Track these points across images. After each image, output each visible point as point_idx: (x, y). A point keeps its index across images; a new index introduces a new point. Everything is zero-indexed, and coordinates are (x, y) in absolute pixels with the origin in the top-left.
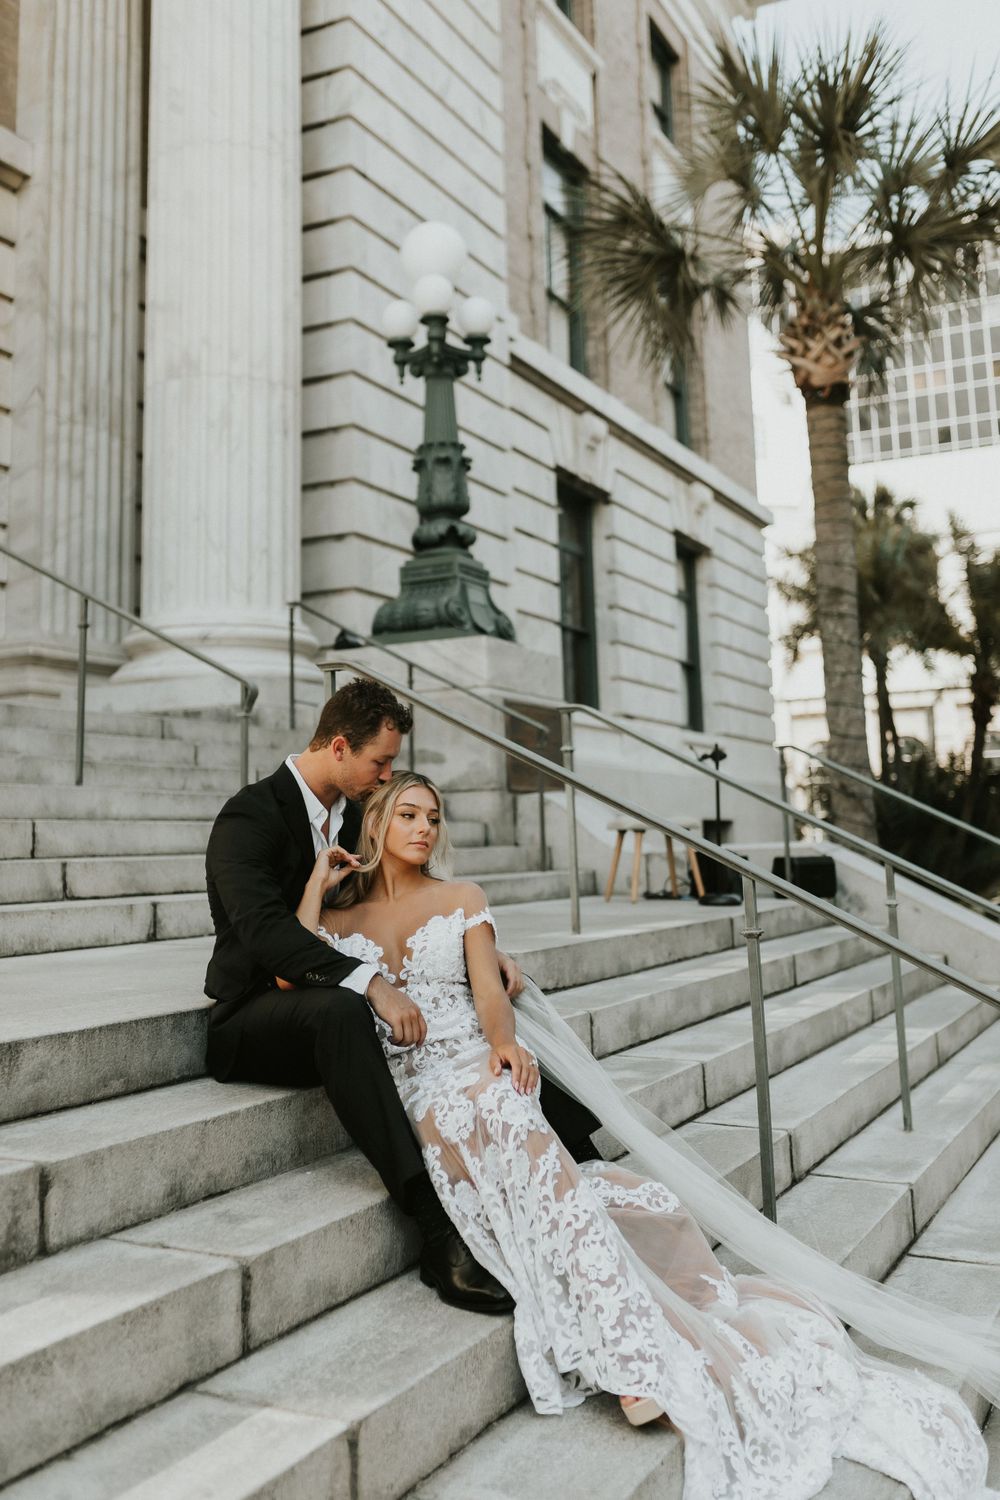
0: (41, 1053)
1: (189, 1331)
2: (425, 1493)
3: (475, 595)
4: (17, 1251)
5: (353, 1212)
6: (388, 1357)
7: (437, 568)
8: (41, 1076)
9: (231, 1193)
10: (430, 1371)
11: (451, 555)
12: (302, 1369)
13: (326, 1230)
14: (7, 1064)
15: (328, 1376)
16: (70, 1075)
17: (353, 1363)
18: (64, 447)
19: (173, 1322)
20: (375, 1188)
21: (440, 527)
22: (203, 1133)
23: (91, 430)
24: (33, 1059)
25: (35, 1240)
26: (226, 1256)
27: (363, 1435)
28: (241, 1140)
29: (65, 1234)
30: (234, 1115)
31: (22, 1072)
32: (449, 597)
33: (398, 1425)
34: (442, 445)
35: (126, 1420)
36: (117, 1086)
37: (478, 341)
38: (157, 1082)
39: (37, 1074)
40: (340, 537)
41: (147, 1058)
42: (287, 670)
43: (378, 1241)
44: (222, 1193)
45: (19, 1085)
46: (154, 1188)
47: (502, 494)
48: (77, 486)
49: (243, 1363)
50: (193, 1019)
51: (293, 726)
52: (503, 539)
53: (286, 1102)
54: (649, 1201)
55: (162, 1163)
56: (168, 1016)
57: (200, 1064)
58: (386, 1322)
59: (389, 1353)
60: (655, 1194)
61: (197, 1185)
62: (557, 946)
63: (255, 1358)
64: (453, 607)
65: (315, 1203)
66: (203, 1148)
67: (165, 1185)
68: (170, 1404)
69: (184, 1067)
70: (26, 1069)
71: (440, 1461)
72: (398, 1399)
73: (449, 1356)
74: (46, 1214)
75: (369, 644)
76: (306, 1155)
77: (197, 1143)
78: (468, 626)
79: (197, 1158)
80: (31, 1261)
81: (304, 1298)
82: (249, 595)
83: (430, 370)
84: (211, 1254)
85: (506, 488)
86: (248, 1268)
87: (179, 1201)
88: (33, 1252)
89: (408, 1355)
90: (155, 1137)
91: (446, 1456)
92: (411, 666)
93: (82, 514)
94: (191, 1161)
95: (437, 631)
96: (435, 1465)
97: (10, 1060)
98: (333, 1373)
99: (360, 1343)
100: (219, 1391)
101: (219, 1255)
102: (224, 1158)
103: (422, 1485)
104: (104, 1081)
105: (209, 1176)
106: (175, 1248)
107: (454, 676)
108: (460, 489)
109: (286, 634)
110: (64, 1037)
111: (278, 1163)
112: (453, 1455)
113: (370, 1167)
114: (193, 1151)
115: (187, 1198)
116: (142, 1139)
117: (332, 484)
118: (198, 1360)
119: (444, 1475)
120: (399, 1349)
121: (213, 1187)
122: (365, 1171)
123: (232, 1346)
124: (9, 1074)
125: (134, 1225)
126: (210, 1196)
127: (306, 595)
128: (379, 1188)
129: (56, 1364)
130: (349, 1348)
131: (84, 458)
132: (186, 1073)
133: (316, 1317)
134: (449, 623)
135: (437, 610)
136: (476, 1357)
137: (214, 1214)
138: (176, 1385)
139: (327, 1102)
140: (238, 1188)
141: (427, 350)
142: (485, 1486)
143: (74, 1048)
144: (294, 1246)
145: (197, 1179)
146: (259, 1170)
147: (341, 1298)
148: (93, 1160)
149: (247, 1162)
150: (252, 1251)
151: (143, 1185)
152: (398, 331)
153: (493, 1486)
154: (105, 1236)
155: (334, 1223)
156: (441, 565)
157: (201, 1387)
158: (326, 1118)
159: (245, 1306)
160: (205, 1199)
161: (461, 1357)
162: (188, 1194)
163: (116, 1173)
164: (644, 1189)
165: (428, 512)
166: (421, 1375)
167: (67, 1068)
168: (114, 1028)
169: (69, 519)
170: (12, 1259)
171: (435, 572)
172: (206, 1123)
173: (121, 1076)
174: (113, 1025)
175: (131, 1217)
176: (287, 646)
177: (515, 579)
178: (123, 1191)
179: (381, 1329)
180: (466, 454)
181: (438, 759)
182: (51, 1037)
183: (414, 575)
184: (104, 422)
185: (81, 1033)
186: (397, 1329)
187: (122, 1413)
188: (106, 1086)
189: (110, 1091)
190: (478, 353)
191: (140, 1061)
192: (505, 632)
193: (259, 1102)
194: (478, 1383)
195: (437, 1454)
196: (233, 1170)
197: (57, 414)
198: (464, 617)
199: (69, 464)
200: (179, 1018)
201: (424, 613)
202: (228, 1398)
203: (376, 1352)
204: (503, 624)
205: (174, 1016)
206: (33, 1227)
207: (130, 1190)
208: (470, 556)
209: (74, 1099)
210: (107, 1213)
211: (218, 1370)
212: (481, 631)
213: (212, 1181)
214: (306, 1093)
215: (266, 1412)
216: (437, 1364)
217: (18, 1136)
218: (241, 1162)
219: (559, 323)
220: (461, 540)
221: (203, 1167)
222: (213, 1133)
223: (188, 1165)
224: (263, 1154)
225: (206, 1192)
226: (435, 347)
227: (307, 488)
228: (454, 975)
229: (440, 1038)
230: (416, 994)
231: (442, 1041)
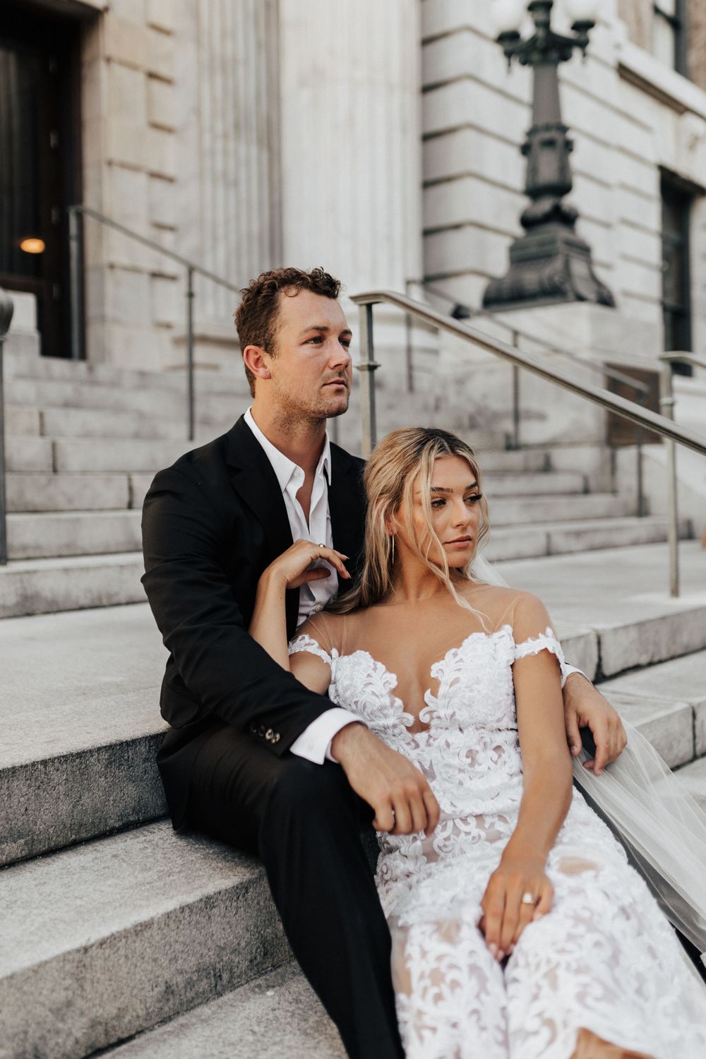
3: (578, 268)
7: (542, 244)
11: (558, 232)
21: (546, 205)
22: (82, 965)
28: (155, 960)
32: (552, 270)
34: (548, 128)
37: (583, 26)
40: (457, 227)
42: (404, 342)
44: (121, 1042)
47: (608, 186)
51: (411, 388)
52: (607, 226)
53: (241, 890)
61: (70, 1042)
62: (653, 617)
64: (557, 278)
66: (82, 987)
69: (129, 811)
75: (479, 314)
78: (570, 295)
79: (69, 1004)
83: (535, 57)
85: (612, 178)
92: (516, 334)
95: (542, 301)
105: (94, 1024)
107: (556, 341)
108: (564, 168)
111: (225, 976)
114: (61, 996)
117: (449, 180)
127: (427, 279)
134: (553, 293)
135: (541, 283)
140: (151, 1029)
141: (534, 40)
145: (69, 1034)
146: (190, 995)
149: (168, 987)
152: (507, 24)
156: (545, 241)
165: (534, 192)
171: (542, 248)
176: (405, 320)
177: (618, 262)
180: (570, 135)
181: (541, 417)
183: (521, 253)
190: (583, 38)
192: (606, 301)
198: (567, 287)
201: (529, 285)
204: (604, 293)
208: (574, 232)
212: (580, 298)
213: (100, 1029)
218: (156, 990)
219: (664, 36)
220: (568, 219)
221: (82, 1014)
222: (99, 963)
223: (51, 1017)
224: (198, 971)
225: (87, 1048)
226: (541, 33)
227: (427, 185)
228: (499, 720)
229: (478, 812)
230: (443, 743)
231: (479, 817)
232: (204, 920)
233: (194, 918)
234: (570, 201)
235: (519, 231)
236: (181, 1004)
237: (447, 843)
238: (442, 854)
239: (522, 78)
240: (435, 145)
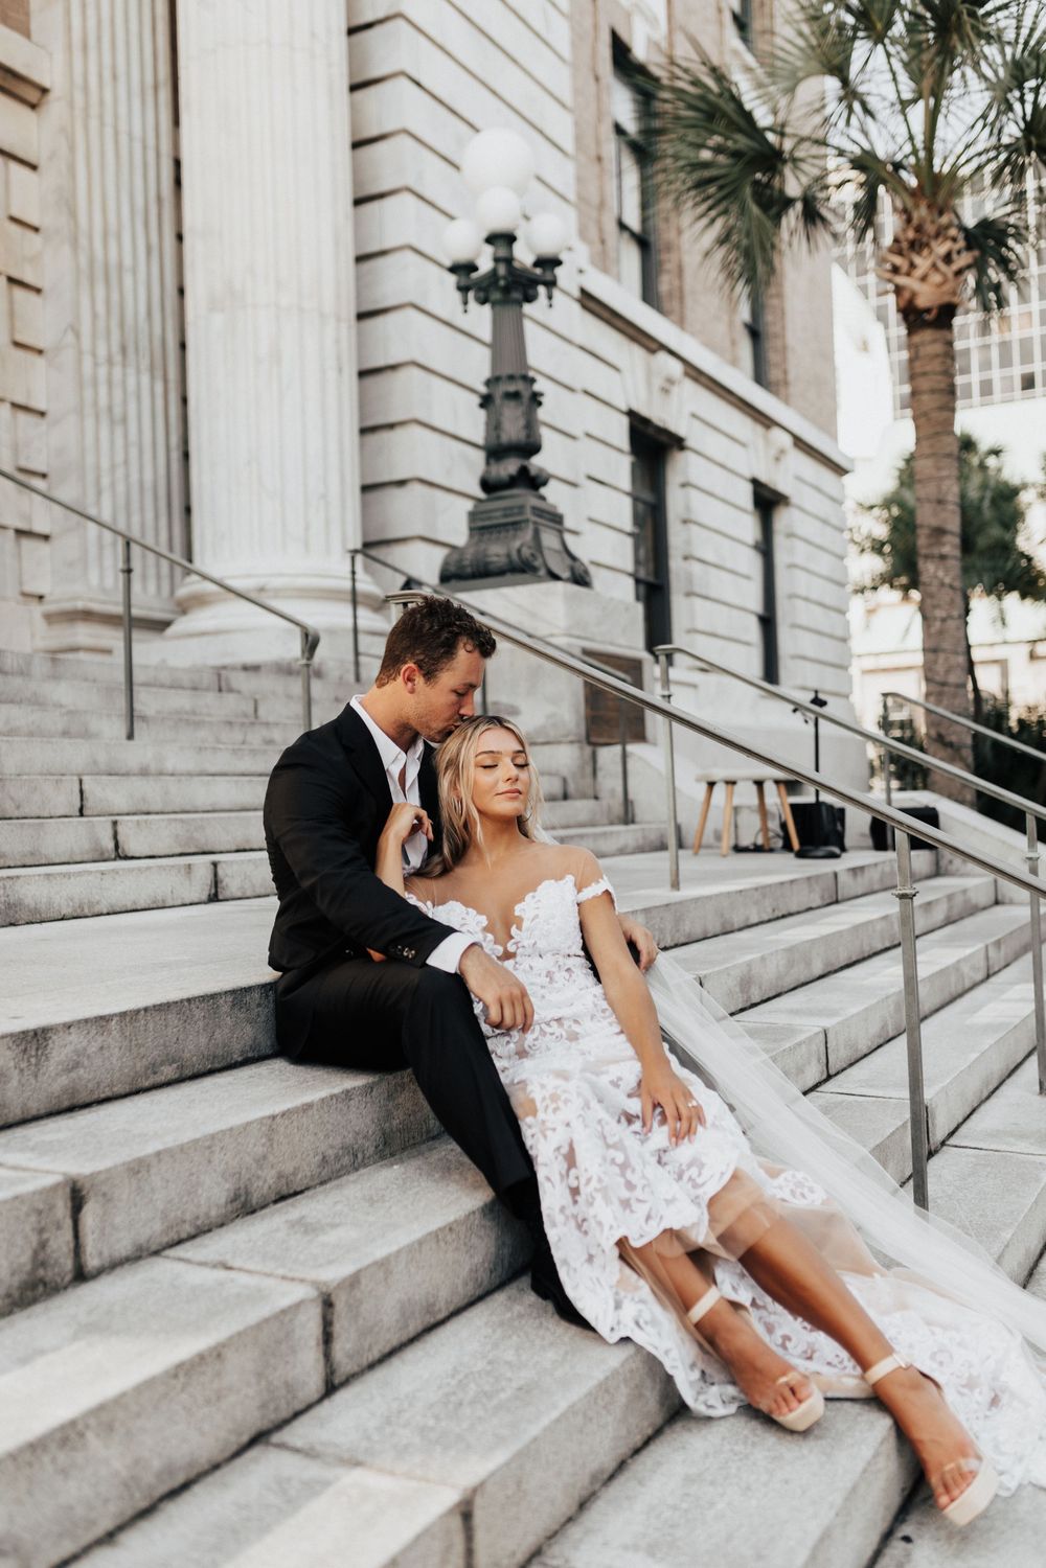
0: (75, 1039)
1: (259, 1375)
2: (554, 1557)
3: (549, 540)
4: (47, 1279)
5: (452, 1219)
6: (503, 1396)
7: (507, 511)
8: (77, 1065)
9: (306, 1193)
10: (555, 1414)
11: (523, 497)
12: (399, 1412)
13: (420, 1243)
14: (33, 1053)
15: (431, 1422)
16: (112, 1062)
17: (461, 1404)
18: (103, 390)
19: (239, 1365)
20: (476, 1187)
21: (510, 467)
22: (271, 1129)
23: (131, 371)
24: (66, 1046)
25: (68, 1264)
26: (302, 1281)
27: (479, 1502)
28: (315, 1134)
29: (106, 1253)
30: (308, 1107)
31: (52, 1061)
32: (521, 541)
33: (519, 1484)
34: (511, 378)
35: (185, 1486)
36: (168, 1072)
37: (548, 262)
38: (217, 1065)
39: (71, 1064)
40: (401, 483)
41: (203, 1040)
42: (349, 622)
43: (480, 1251)
44: (296, 1193)
45: (49, 1076)
46: (214, 1194)
47: (573, 437)
48: (119, 432)
49: (326, 1403)
50: (256, 995)
52: (574, 485)
53: (370, 1088)
54: (793, 1192)
55: (222, 1167)
56: (226, 992)
57: (266, 1042)
58: (496, 1346)
59: (503, 1389)
60: (799, 1184)
61: (266, 1187)
62: (658, 904)
63: (341, 1397)
64: (526, 552)
65: (406, 1207)
66: (272, 1145)
67: (228, 1190)
68: (239, 1462)
69: (247, 1048)
70: (57, 1059)
71: (569, 1514)
72: (520, 1455)
73: (577, 1393)
74: (81, 1234)
76: (392, 1146)
77: (264, 1140)
78: (542, 572)
79: (265, 1157)
80: (65, 1288)
81: (397, 1321)
82: (306, 545)
83: (496, 295)
84: (284, 1278)
85: (576, 431)
86: (329, 1295)
87: (245, 1207)
88: (68, 1277)
89: (525, 1392)
90: (213, 1137)
91: (574, 1507)
93: (126, 462)
94: (257, 1161)
95: (509, 577)
96: (563, 1520)
97: (37, 1049)
98: (437, 1418)
99: (466, 1376)
100: (299, 1443)
101: (293, 1279)
102: (298, 1154)
103: (550, 1546)
104: (154, 1068)
105: (280, 1176)
106: (240, 1270)
108: (531, 425)
109: (348, 585)
110: (102, 1021)
111: (360, 1156)
112: (583, 1505)
113: (466, 1159)
114: (260, 1150)
115: (254, 1201)
116: (196, 1141)
117: (391, 426)
118: (272, 1406)
119: (575, 1531)
120: (515, 1385)
121: (285, 1187)
122: (462, 1164)
123: (314, 1384)
124: (36, 1065)
125: (192, 1237)
126: (282, 1198)
127: (367, 545)
128: (480, 1187)
129: (90, 1435)
130: (454, 1382)
131: (125, 402)
132: (250, 1055)
133: (412, 1340)
134: (522, 569)
135: (509, 556)
136: (607, 1391)
137: (287, 1221)
138: (245, 1438)
139: (415, 1086)
140: (315, 1187)
141: (493, 274)
142: (626, 1548)
143: (114, 1032)
144: (384, 1265)
145: (265, 1181)
146: (338, 1166)
147: (441, 1316)
148: (138, 1168)
149: (324, 1157)
150: (333, 1274)
151: (200, 1191)
152: (461, 253)
153: (636, 1548)
154: (156, 1253)
155: (430, 1234)
156: (511, 508)
157: (276, 1438)
158: (413, 1102)
159: (327, 1338)
160: (276, 1202)
161: (590, 1394)
162: (255, 1199)
163: (168, 1181)
164: (786, 1179)
165: (496, 451)
166: (545, 1421)
167: (107, 1054)
168: (163, 1008)
169: (113, 468)
170: (41, 1288)
171: (506, 516)
172: (274, 1117)
173: (174, 1062)
174: (161, 1005)
175: (188, 1229)
176: (349, 597)
177: (586, 527)
178: (176, 1200)
179: (490, 1356)
180: (537, 387)
181: (513, 711)
182: (86, 1021)
183: (482, 520)
184: (145, 363)
185: (123, 1015)
186: (510, 1356)
187: (180, 1479)
188: (155, 1073)
189: (161, 1078)
190: (549, 276)
191: (195, 1044)
192: (581, 579)
193: (336, 1091)
194: (610, 1419)
195: (564, 1505)
196: (308, 1168)
197: (94, 355)
198: (538, 563)
199: (110, 409)
200: (239, 995)
201: (495, 559)
202: (309, 1453)
203: (487, 1388)
204: (579, 570)
205: (233, 992)
206: (65, 1249)
207: (184, 1200)
208: (543, 498)
209: (118, 1089)
210: (158, 1226)
211: (297, 1415)
212: (555, 577)
213: (284, 1181)
214: (391, 1077)
215: (357, 1475)
216: (563, 1405)
217: (48, 1138)
218: (317, 1158)
219: (631, 256)
220: (533, 482)
221: (272, 1166)
222: (282, 1129)
223: (254, 1165)
224: (342, 1148)
225: (276, 1194)
226: (502, 270)
227: (365, 431)
228: (569, 947)
229: (557, 1016)
230: (527, 966)
231: (558, 1020)
232: (345, 1109)
233: (340, 1105)
234: (537, 462)
235: (481, 494)
236: (333, 1173)
237: (536, 1043)
238: (532, 1052)
239: (481, 318)
240: (370, 381)
